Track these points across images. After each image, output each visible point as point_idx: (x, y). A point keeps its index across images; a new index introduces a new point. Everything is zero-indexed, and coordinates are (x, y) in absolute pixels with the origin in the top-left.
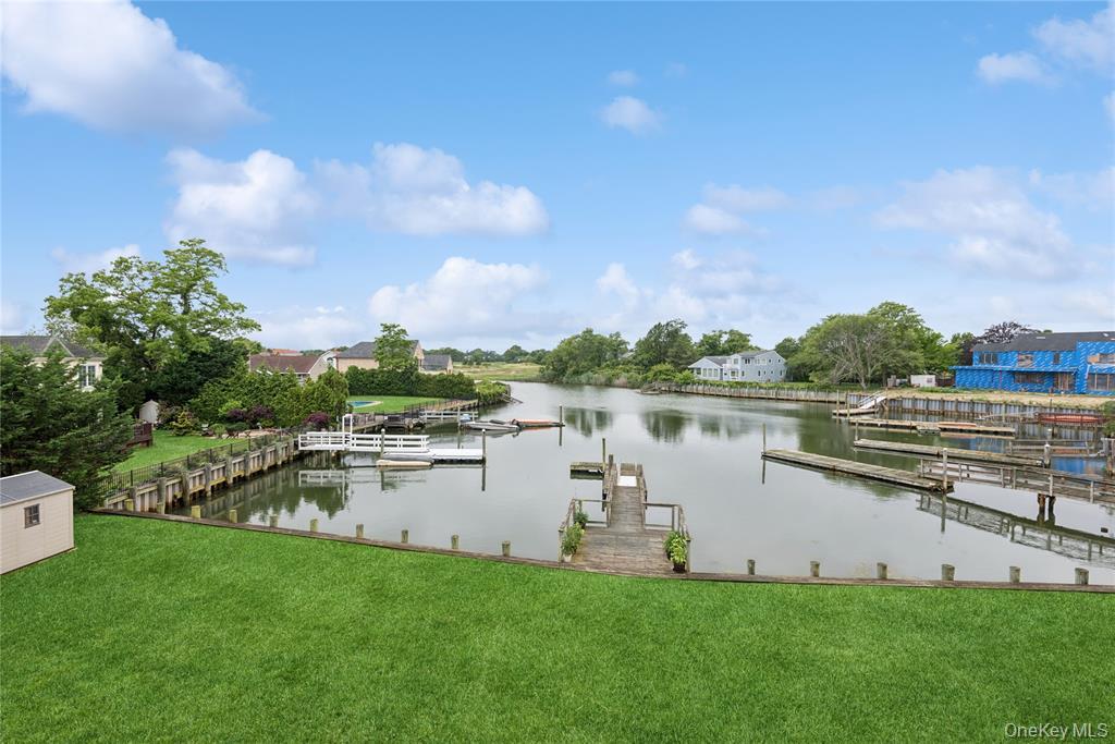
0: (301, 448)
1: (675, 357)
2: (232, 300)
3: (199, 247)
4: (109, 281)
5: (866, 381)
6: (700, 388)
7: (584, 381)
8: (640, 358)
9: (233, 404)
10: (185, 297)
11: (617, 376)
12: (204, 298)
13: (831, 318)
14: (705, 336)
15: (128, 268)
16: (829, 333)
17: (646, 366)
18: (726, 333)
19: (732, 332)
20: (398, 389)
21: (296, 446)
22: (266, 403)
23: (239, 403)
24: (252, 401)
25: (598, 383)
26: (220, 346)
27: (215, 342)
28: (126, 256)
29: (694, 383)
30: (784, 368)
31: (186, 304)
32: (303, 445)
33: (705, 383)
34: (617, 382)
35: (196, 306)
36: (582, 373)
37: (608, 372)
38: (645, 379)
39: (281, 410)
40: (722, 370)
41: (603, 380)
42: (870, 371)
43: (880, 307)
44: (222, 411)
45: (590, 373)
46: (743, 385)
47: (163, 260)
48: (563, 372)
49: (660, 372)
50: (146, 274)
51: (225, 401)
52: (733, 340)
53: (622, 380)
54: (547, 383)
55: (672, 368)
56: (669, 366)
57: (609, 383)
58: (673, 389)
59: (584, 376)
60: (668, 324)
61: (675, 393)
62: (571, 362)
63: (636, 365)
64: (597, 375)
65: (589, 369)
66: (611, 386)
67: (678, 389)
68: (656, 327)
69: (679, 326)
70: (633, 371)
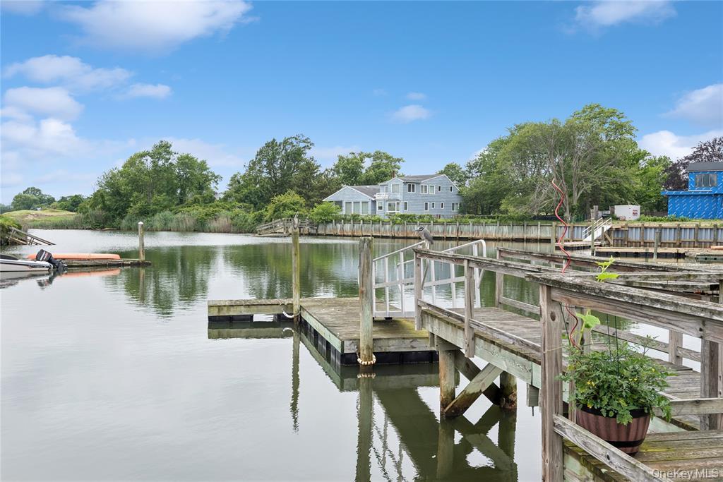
1: (302, 186)
5: (572, 210)
6: (348, 227)
8: (245, 191)
11: (214, 216)
13: (520, 128)
14: (341, 158)
16: (525, 144)
17: (255, 205)
18: (368, 156)
19: (377, 156)
25: (183, 226)
29: (338, 220)
30: (457, 200)
33: (355, 219)
34: (214, 224)
36: (154, 212)
37: (199, 211)
38: (259, 220)
40: (374, 202)
41: (190, 222)
42: (576, 196)
43: (584, 112)
45: (167, 213)
46: (410, 219)
48: (122, 212)
49: (284, 206)
52: (378, 166)
53: (223, 221)
54: (93, 229)
55: (302, 201)
56: (297, 198)
57: (200, 227)
58: (306, 229)
59: (158, 217)
60: (286, 142)
61: (310, 235)
62: (135, 194)
63: (241, 201)
64: (179, 215)
65: (165, 207)
66: (203, 232)
67: (313, 231)
68: (268, 145)
69: (302, 145)
70: (237, 210)
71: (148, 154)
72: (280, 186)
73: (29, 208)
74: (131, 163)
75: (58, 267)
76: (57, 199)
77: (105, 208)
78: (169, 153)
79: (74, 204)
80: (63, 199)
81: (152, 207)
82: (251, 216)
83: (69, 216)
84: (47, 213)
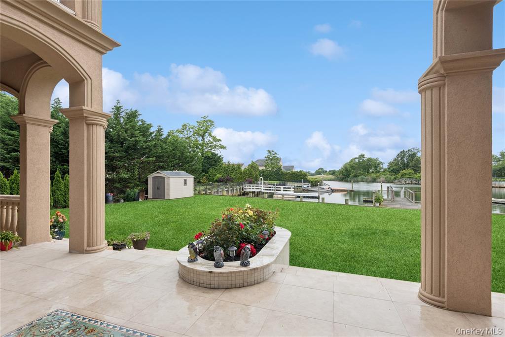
0: (244, 190)
1: (414, 167)
2: (218, 138)
3: (207, 119)
4: (181, 132)
7: (359, 180)
8: (392, 169)
9: (219, 176)
10: (203, 138)
11: (379, 177)
12: (208, 138)
15: (186, 127)
17: (396, 173)
20: (274, 178)
21: (243, 189)
22: (230, 175)
23: (221, 175)
24: (225, 175)
25: (368, 180)
26: (214, 155)
27: (212, 154)
28: (185, 123)
31: (203, 140)
32: (245, 189)
34: (379, 180)
35: (206, 140)
36: (359, 176)
37: (374, 175)
38: (395, 179)
39: (235, 178)
41: (371, 179)
44: (215, 178)
45: (363, 176)
47: (196, 124)
48: (348, 176)
49: (405, 174)
50: (191, 130)
51: (216, 175)
53: (382, 179)
54: (339, 181)
55: (413, 172)
56: (411, 171)
57: (374, 181)
58: (414, 182)
59: (359, 177)
60: (409, 151)
61: (415, 184)
62: (352, 171)
63: (390, 172)
64: (367, 177)
65: (362, 174)
66: (375, 182)
67: (417, 183)
68: (401, 152)
69: (416, 151)
70: (388, 175)
71: (357, 158)
72: (406, 166)
73: (319, 174)
74: (351, 161)
75: (333, 191)
76: (328, 171)
77: (343, 175)
78: (364, 157)
79: (333, 173)
80: (330, 171)
81: (358, 174)
82: (393, 177)
83: (333, 177)
84: (325, 176)
